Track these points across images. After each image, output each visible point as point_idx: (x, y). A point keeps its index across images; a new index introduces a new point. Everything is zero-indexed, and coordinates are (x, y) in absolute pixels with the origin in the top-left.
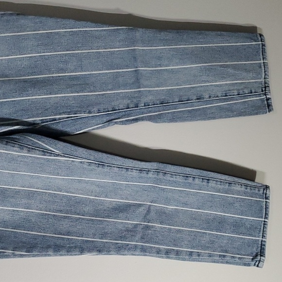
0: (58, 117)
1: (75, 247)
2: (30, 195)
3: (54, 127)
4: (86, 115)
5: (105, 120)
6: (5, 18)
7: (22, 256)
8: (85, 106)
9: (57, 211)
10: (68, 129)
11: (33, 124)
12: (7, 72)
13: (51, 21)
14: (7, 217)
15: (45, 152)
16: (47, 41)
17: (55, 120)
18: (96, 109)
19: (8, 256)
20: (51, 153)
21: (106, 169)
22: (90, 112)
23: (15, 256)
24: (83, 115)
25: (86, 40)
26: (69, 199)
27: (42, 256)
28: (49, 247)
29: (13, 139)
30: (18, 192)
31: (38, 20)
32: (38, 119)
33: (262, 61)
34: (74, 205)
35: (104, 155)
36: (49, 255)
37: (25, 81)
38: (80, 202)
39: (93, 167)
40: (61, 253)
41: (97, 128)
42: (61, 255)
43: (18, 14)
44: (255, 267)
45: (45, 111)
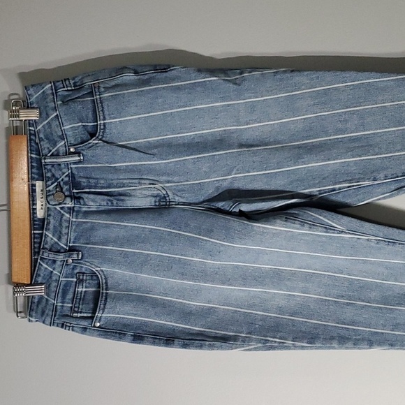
0: (337, 186)
1: (363, 339)
2: (307, 277)
3: (334, 198)
4: (371, 183)
5: (393, 188)
6: (279, 76)
7: (303, 348)
8: (370, 172)
9: (338, 297)
10: (349, 201)
11: (310, 196)
12: (280, 138)
13: (328, 76)
14: (283, 303)
15: (328, 228)
16: (324, 99)
17: (334, 190)
18: (382, 175)
19: (288, 348)
20: (334, 230)
21: (398, 248)
22: (375, 179)
23: (295, 347)
24: (367, 183)
25: (370, 93)
26: (351, 282)
27: (326, 348)
28: (332, 338)
30: (294, 274)
31: (314, 75)
32: (315, 190)
34: (357, 291)
35: (395, 230)
36: (334, 348)
37: (299, 147)
38: (364, 286)
39: (382, 245)
40: (347, 346)
41: (384, 198)
42: (347, 348)
43: (292, 71)
45: (323, 179)
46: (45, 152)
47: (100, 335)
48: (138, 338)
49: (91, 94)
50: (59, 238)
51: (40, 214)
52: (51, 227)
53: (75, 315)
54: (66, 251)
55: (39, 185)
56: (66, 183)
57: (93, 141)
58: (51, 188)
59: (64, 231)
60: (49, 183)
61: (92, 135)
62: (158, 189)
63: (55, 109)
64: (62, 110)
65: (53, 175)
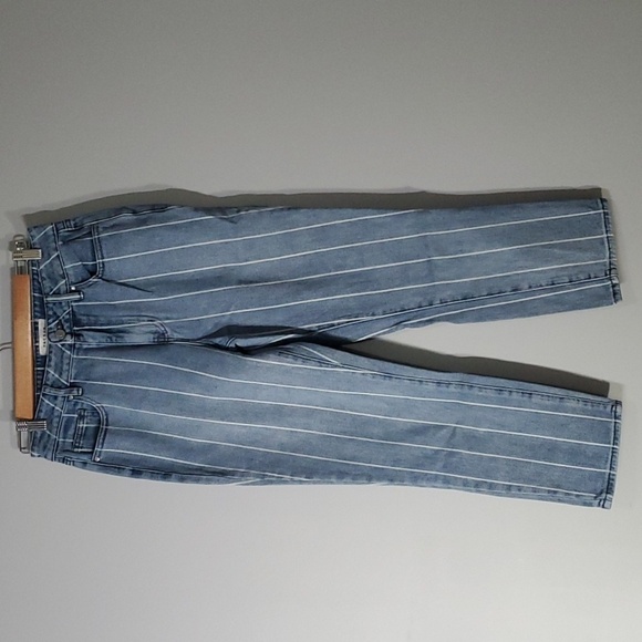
0: (336, 322)
1: (363, 475)
2: (310, 413)
3: (333, 333)
4: (370, 318)
5: (393, 323)
6: (275, 214)
7: (301, 482)
8: (367, 307)
9: (341, 433)
10: (349, 336)
11: (310, 331)
12: (280, 274)
13: (325, 213)
14: (285, 439)
15: (321, 362)
16: (322, 236)
17: (333, 325)
18: (380, 311)
19: (285, 482)
20: (328, 364)
21: (394, 382)
22: (373, 315)
23: (293, 482)
24: (365, 318)
25: (367, 230)
26: (354, 418)
27: (324, 483)
28: (331, 473)
29: (287, 350)
30: (293, 410)
31: (311, 212)
32: (313, 326)
33: (605, 235)
34: (359, 426)
35: (391, 364)
36: (332, 483)
37: (299, 283)
38: (368, 422)
39: (378, 379)
41: (384, 333)
42: (346, 483)
43: (289, 209)
44: (600, 509)
45: (323, 315)
46: (47, 290)
47: (99, 470)
48: (136, 473)
49: (90, 234)
50: (60, 375)
51: (42, 351)
52: (52, 363)
53: (76, 450)
54: (67, 387)
55: (41, 323)
56: (66, 321)
57: (93, 280)
58: (52, 325)
59: (65, 367)
60: (50, 321)
61: (93, 273)
62: (157, 326)
63: (56, 250)
64: (63, 251)
65: (55, 313)
